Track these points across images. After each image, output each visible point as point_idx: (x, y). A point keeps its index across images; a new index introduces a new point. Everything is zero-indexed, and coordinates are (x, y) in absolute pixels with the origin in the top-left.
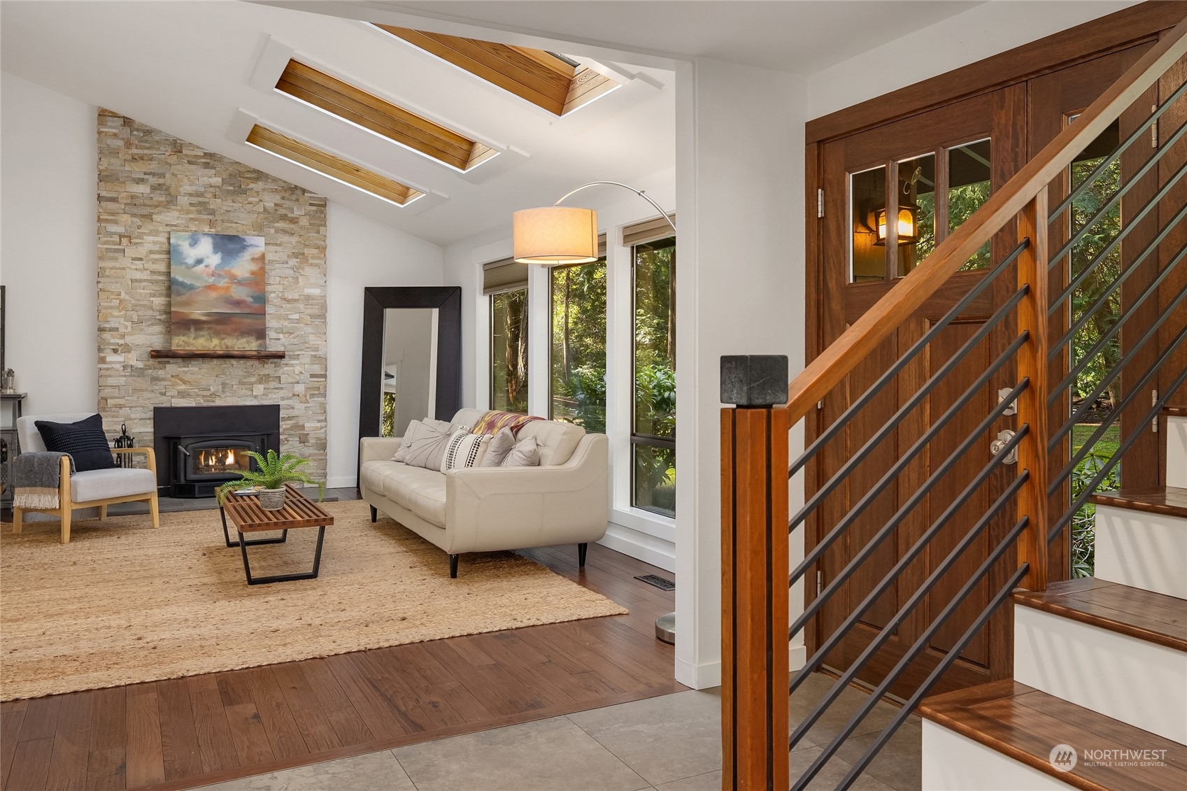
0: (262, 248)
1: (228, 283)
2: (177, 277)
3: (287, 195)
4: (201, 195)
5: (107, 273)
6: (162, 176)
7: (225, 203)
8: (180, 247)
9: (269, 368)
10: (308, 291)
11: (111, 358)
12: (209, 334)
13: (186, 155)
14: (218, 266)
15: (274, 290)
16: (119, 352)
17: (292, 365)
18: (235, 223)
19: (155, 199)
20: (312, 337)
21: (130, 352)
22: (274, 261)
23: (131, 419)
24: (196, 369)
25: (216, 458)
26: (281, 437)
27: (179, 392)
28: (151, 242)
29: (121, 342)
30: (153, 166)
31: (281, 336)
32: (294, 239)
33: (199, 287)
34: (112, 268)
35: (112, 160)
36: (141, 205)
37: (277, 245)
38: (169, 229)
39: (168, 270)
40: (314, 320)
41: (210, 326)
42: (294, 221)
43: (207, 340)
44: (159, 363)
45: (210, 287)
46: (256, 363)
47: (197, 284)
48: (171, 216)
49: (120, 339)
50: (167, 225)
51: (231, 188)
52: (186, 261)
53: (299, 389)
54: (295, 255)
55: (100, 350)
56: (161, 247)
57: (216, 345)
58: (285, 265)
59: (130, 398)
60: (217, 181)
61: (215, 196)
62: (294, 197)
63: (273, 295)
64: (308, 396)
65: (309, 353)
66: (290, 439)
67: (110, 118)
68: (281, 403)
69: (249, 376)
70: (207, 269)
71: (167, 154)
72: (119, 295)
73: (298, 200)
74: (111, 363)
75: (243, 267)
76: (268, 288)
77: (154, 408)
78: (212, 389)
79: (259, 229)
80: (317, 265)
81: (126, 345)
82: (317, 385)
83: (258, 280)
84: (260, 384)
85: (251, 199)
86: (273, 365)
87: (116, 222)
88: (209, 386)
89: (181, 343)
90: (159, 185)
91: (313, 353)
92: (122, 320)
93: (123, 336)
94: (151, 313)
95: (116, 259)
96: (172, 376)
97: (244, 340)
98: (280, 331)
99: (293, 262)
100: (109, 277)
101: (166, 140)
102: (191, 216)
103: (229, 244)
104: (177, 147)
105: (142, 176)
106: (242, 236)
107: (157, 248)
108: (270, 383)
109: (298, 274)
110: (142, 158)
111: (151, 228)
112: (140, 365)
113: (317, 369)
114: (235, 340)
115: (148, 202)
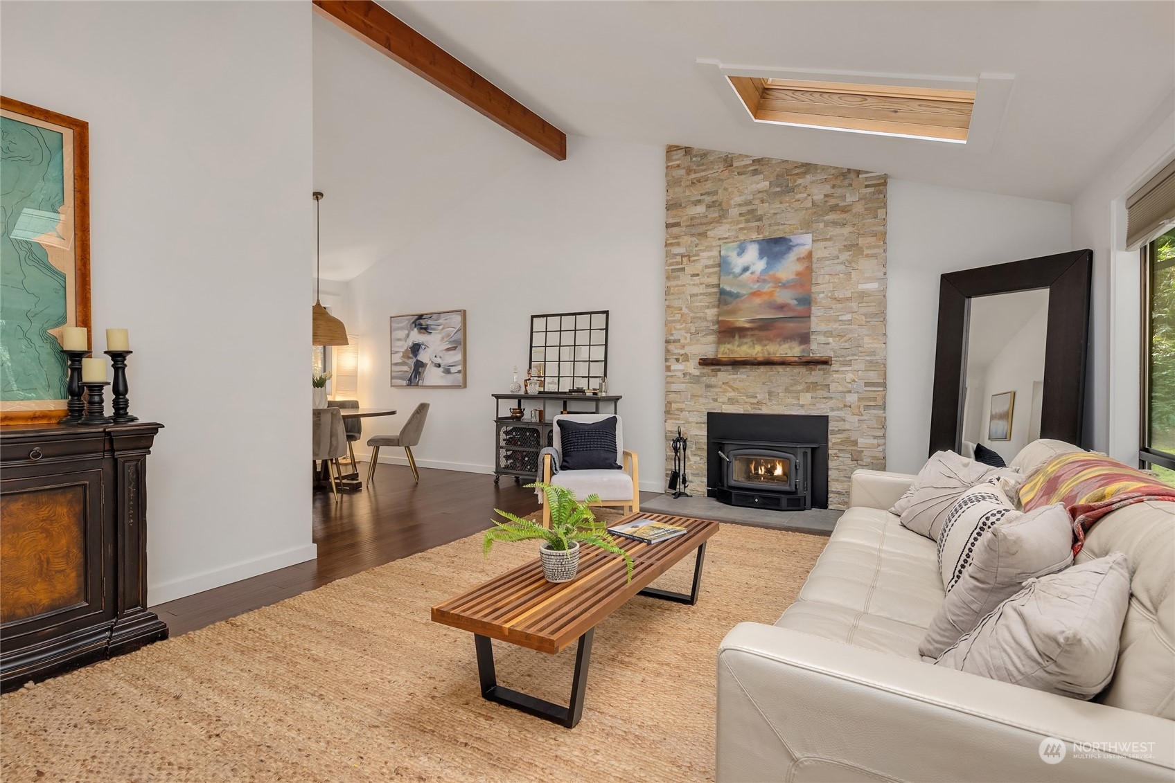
0: (808, 247)
1: (773, 287)
2: (725, 287)
3: (838, 182)
4: (749, 203)
5: (672, 291)
6: (716, 193)
7: (773, 206)
8: (729, 258)
9: (816, 375)
10: (862, 287)
11: (675, 366)
12: (752, 341)
13: (737, 167)
14: (764, 272)
15: (822, 289)
16: (680, 361)
17: (844, 372)
18: (782, 224)
19: (709, 216)
20: (867, 340)
21: (688, 361)
22: (823, 258)
23: (689, 422)
24: (744, 377)
25: (766, 468)
26: (830, 452)
27: (729, 399)
28: (706, 257)
29: (682, 352)
30: (708, 186)
31: (831, 340)
32: (846, 231)
33: (744, 295)
34: (677, 286)
35: (676, 190)
36: (697, 225)
37: (826, 240)
38: (720, 242)
39: (717, 283)
40: (868, 320)
41: (753, 333)
42: (845, 210)
43: (750, 347)
44: (713, 370)
45: (756, 294)
46: (803, 370)
47: (743, 292)
48: (723, 230)
49: (681, 349)
50: (719, 239)
51: (778, 189)
52: (734, 270)
53: (852, 398)
54: (848, 248)
55: (666, 360)
56: (714, 261)
57: (758, 352)
58: (836, 261)
59: (689, 403)
60: (765, 185)
61: (762, 201)
62: (846, 182)
63: (821, 296)
64: (862, 409)
65: (862, 358)
66: (840, 455)
67: (675, 152)
68: (830, 414)
69: (795, 384)
70: (753, 276)
71: (720, 171)
72: (681, 309)
73: (850, 185)
74: (675, 371)
75: (788, 268)
76: (814, 289)
77: (708, 413)
78: (758, 396)
79: (807, 226)
80: (874, 256)
81: (686, 354)
82: (872, 395)
83: (805, 279)
84: (807, 392)
85: (798, 196)
86: (822, 372)
87: (678, 244)
88: (756, 393)
89: (726, 351)
90: (713, 202)
91: (868, 358)
92: (683, 333)
93: (683, 347)
94: (704, 324)
95: (677, 278)
96: (723, 383)
97: (786, 346)
98: (828, 334)
99: (845, 256)
100: (673, 294)
101: (719, 158)
102: (741, 226)
103: (775, 247)
104: (728, 161)
105: (699, 198)
106: (787, 237)
107: (711, 262)
108: (818, 391)
109: (850, 269)
110: (699, 181)
111: (706, 244)
112: (697, 372)
113: (873, 376)
114: (778, 346)
115: (704, 221)
